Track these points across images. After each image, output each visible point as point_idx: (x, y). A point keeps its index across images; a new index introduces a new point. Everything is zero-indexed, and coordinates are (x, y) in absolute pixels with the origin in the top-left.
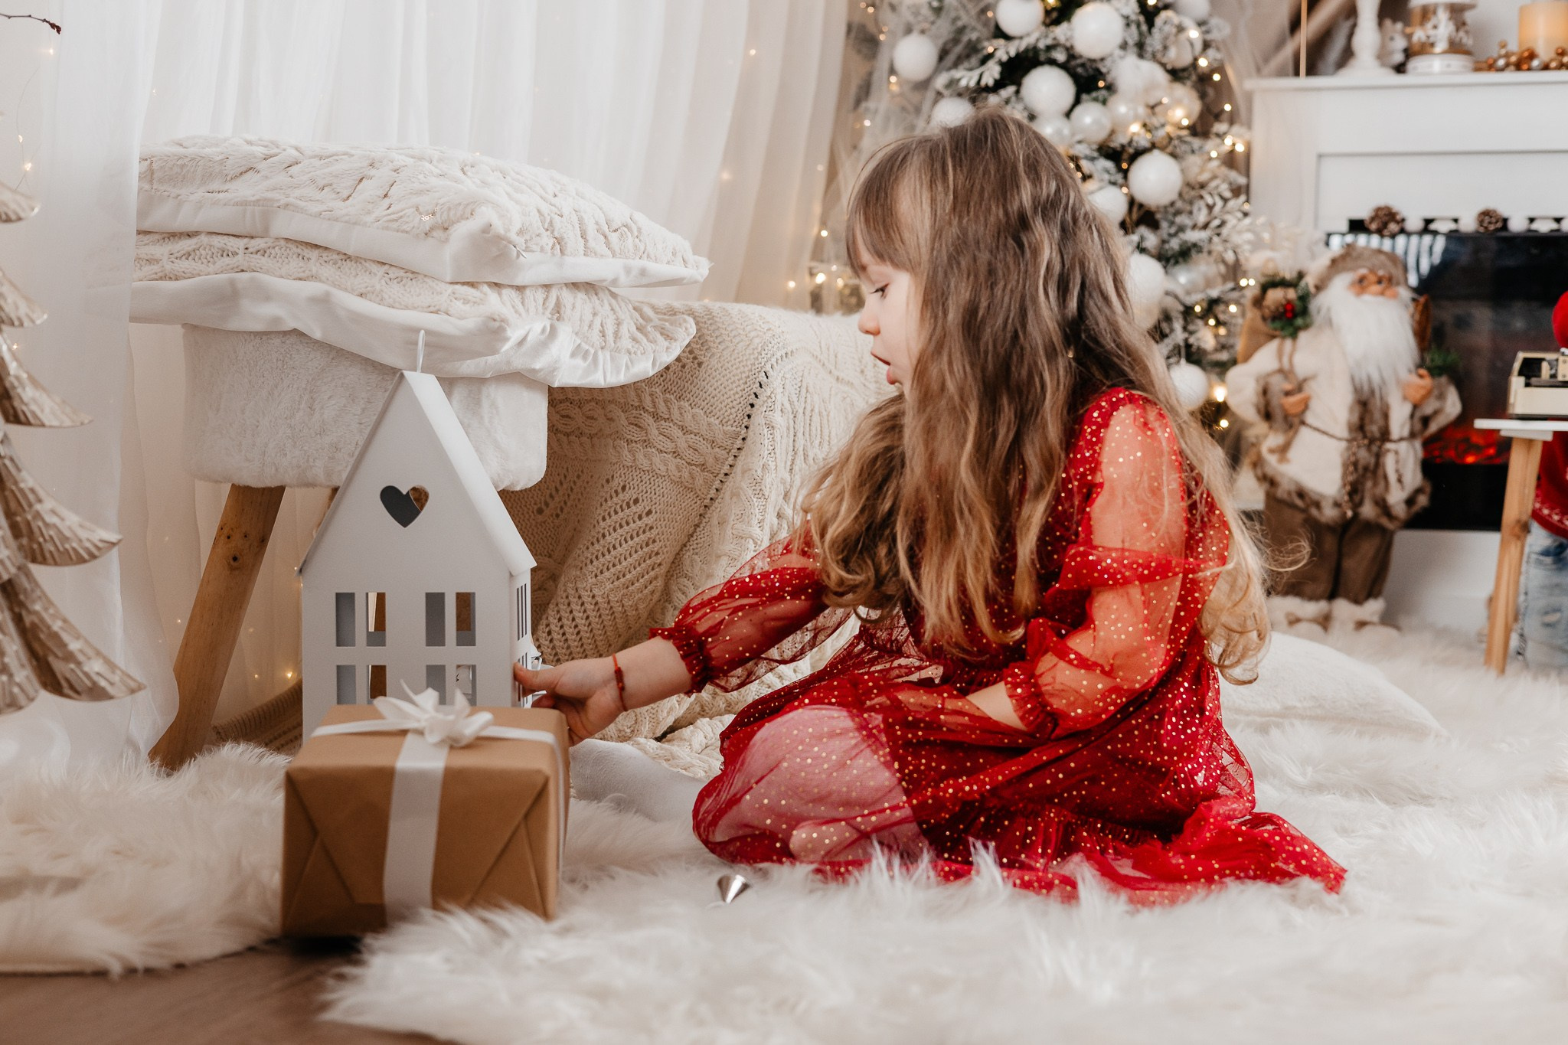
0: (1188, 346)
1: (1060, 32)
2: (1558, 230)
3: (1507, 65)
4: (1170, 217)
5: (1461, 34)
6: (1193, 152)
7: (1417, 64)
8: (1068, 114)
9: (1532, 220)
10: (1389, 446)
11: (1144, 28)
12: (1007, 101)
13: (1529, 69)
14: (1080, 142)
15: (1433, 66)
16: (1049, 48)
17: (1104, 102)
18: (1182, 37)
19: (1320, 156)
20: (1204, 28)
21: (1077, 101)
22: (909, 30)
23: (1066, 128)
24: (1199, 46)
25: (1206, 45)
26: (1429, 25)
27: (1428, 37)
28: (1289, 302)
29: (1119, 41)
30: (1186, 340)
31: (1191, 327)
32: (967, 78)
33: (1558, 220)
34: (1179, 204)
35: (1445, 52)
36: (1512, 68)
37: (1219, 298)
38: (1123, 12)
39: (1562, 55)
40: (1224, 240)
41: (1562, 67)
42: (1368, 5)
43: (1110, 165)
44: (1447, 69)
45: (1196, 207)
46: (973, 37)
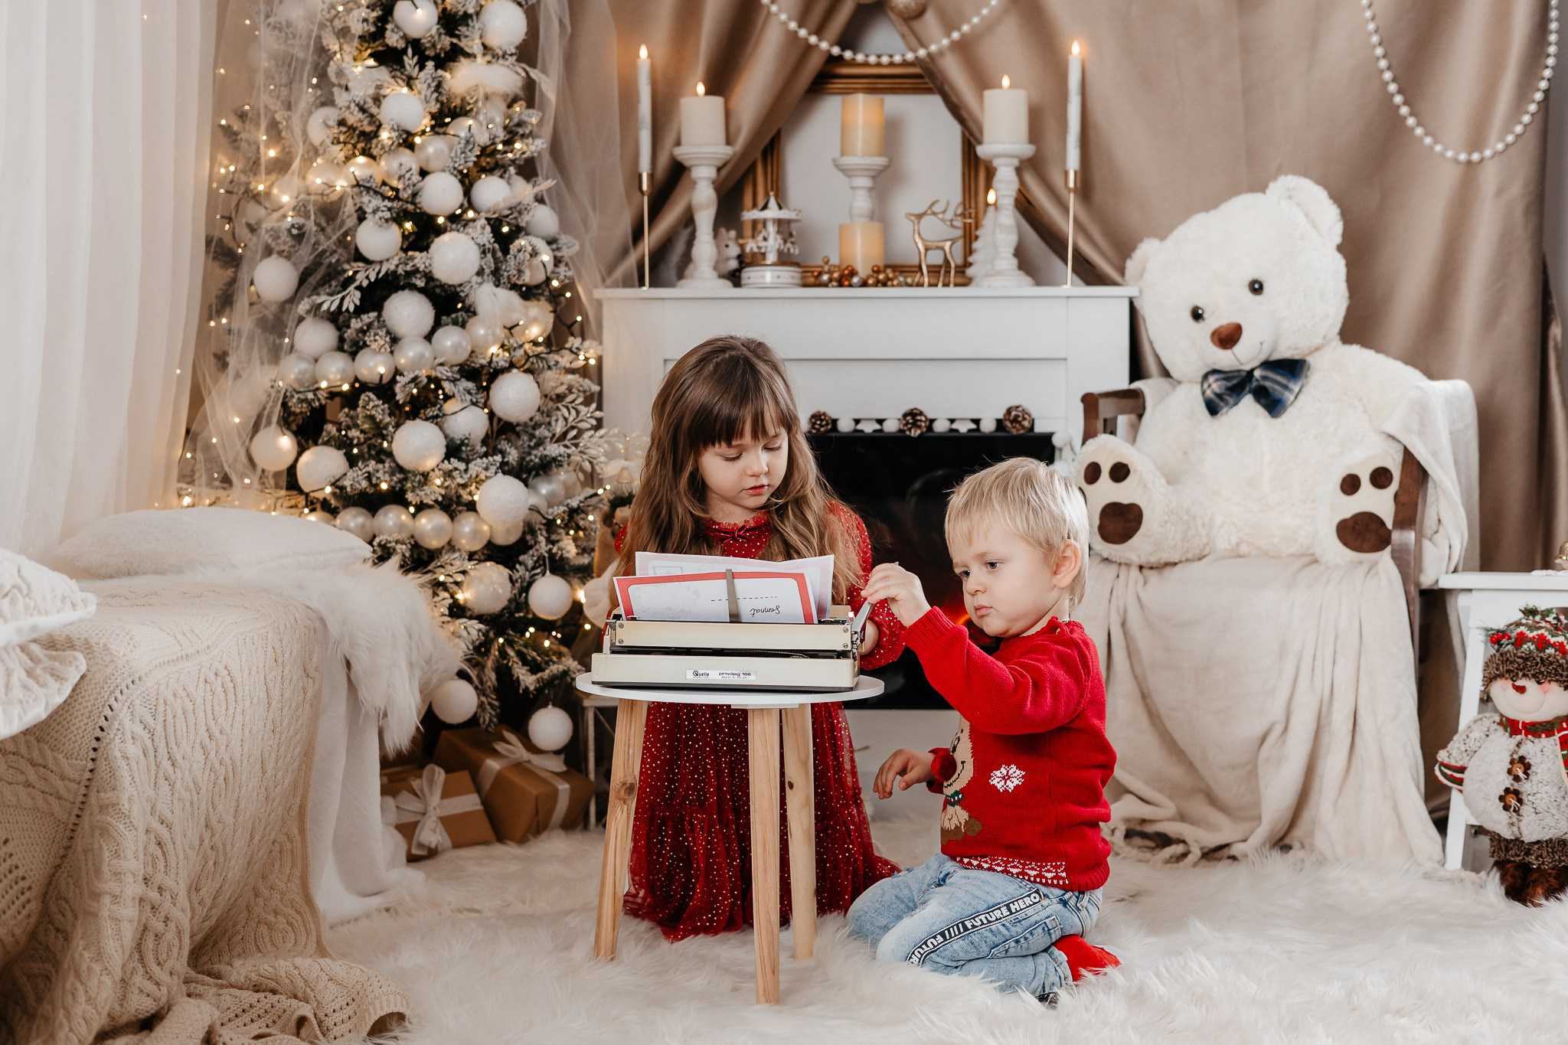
0: (552, 555)
1: (419, 259)
2: (881, 431)
3: (831, 280)
4: (530, 430)
5: (789, 245)
6: (549, 368)
7: (750, 274)
8: (429, 337)
9: (857, 421)
11: (499, 254)
12: (370, 325)
13: (850, 286)
14: (441, 364)
15: (765, 276)
16: (409, 274)
17: (463, 326)
18: (536, 261)
19: (665, 361)
20: (554, 246)
21: (437, 324)
22: (268, 251)
23: (427, 351)
24: (550, 267)
25: (557, 261)
26: (760, 238)
27: (759, 248)
29: (476, 269)
30: (550, 551)
31: (554, 537)
32: (330, 303)
33: (880, 421)
34: (538, 417)
35: (773, 264)
36: (835, 284)
37: (579, 508)
38: (479, 241)
39: (878, 272)
40: (581, 452)
41: (879, 283)
42: (705, 220)
43: (470, 385)
44: (778, 280)
45: (554, 418)
46: (333, 261)
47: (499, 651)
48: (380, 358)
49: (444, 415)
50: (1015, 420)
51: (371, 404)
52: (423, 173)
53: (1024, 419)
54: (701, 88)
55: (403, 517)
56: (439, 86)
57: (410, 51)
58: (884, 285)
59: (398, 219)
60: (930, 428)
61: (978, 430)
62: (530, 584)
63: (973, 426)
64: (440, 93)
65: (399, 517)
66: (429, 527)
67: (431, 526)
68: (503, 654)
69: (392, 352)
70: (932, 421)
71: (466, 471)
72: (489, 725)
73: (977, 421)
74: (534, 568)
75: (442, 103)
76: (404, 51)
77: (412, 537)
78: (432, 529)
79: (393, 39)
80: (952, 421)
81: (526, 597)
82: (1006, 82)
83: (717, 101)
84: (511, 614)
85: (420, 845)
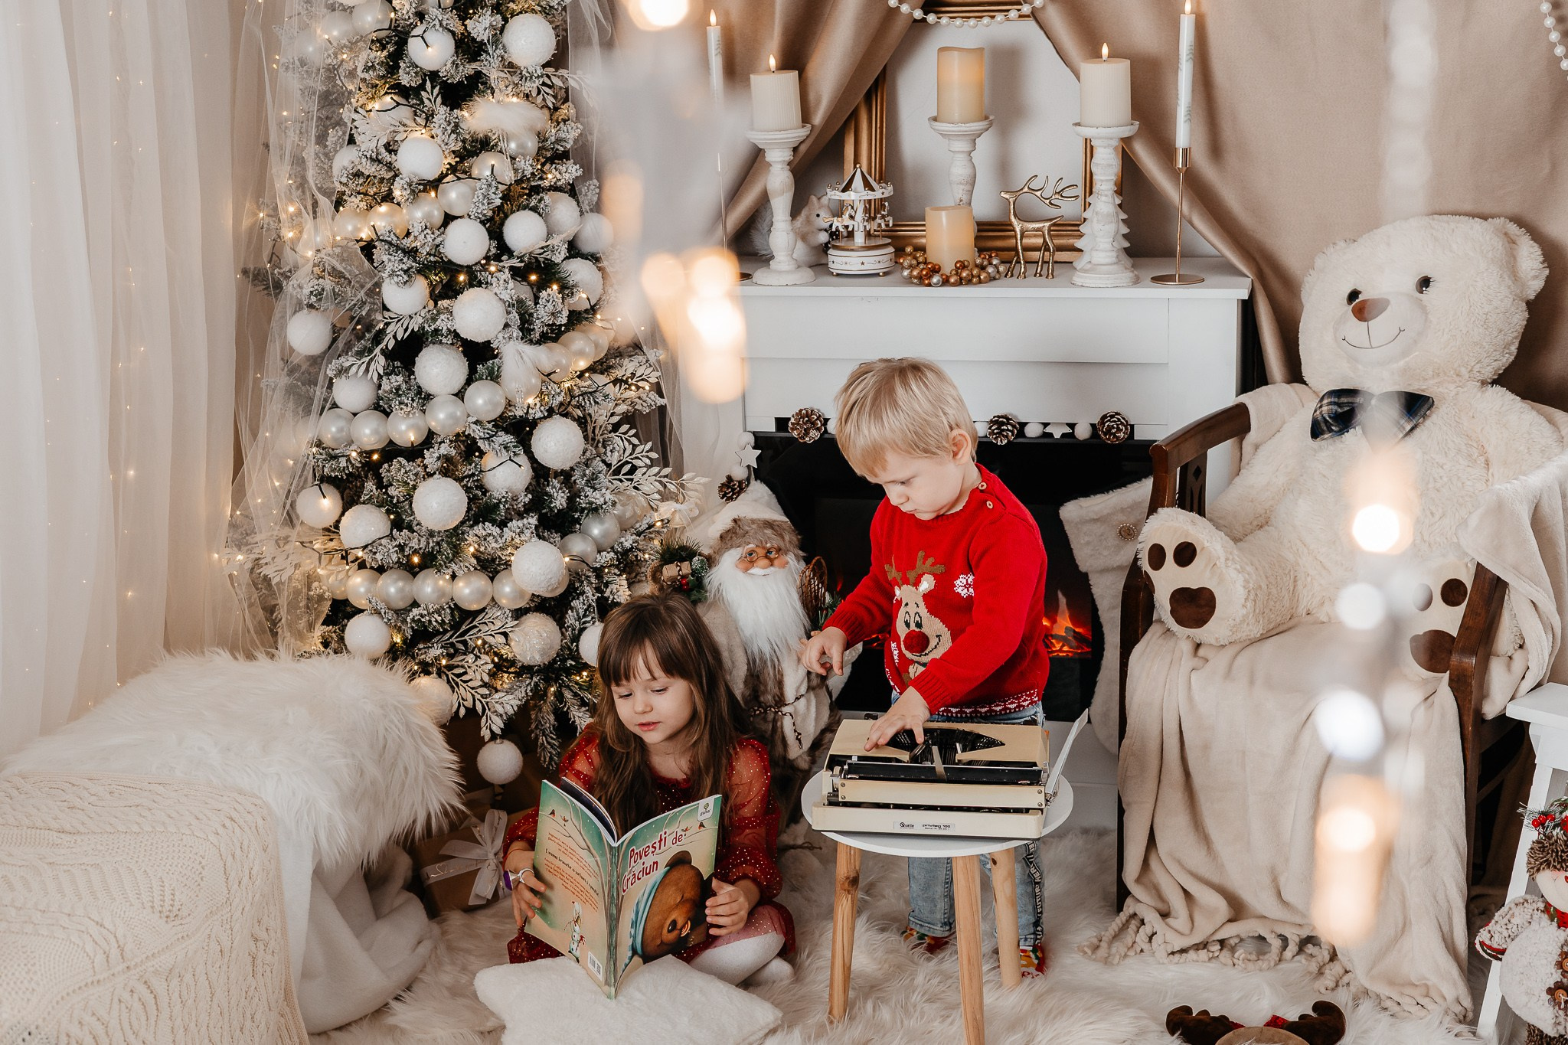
3: (911, 276)
7: (838, 261)
8: (460, 395)
10: (785, 709)
13: (929, 285)
14: (476, 423)
17: (497, 378)
21: (469, 380)
22: (298, 309)
23: (457, 409)
26: (846, 217)
27: (847, 227)
28: (684, 577)
29: (501, 323)
35: (860, 248)
36: (915, 280)
37: (632, 548)
38: (502, 297)
39: (964, 267)
40: (635, 488)
41: (960, 282)
42: (780, 206)
43: (508, 438)
44: (863, 267)
45: (608, 449)
46: (364, 313)
47: (555, 697)
48: (411, 421)
49: (481, 471)
50: (1108, 431)
51: (403, 471)
52: (448, 219)
53: (1119, 430)
54: (772, 62)
55: (441, 582)
56: (457, 126)
57: (428, 85)
58: (969, 282)
59: (424, 270)
60: (1021, 433)
61: (1072, 435)
62: (582, 630)
63: (1068, 430)
64: (458, 134)
65: (436, 583)
66: (467, 591)
67: (469, 589)
68: (559, 696)
69: (424, 411)
70: (1023, 425)
71: (501, 537)
72: (550, 763)
73: (1072, 426)
74: (585, 616)
75: (464, 141)
76: (422, 87)
77: (452, 599)
78: (472, 593)
79: (405, 79)
80: (1046, 425)
81: (577, 646)
82: (1105, 50)
83: (792, 76)
84: (564, 661)
85: (478, 896)
